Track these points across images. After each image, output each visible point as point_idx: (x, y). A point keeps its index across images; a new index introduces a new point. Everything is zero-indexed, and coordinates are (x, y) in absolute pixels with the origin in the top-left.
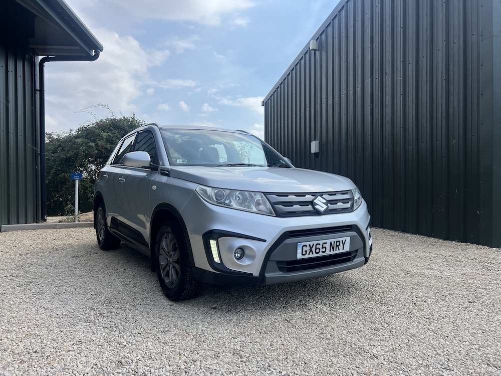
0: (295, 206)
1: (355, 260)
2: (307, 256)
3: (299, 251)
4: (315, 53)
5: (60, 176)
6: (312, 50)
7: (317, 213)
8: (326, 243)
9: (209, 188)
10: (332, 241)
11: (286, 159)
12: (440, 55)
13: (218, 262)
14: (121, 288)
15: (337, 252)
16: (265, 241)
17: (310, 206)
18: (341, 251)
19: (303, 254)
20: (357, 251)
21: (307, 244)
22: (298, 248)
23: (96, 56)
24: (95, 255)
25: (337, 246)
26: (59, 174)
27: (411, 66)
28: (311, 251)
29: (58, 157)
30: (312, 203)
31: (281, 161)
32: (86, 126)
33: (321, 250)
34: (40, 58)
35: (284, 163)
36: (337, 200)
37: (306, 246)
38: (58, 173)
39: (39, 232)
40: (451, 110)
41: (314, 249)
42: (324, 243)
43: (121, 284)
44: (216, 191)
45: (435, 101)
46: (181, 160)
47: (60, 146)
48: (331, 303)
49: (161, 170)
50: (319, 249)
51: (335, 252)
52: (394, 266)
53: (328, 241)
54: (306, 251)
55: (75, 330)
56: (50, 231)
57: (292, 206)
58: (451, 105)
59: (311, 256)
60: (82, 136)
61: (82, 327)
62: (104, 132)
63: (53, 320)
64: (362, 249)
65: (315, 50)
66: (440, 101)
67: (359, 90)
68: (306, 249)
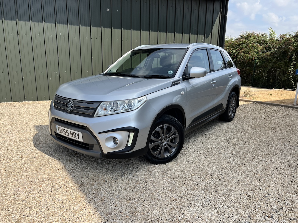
3: (57, 129)
15: (75, 139)
19: (59, 132)
21: (60, 127)
28: (62, 131)
33: (67, 134)
50: (65, 132)
53: (69, 130)
64: (98, 146)
68: (60, 130)
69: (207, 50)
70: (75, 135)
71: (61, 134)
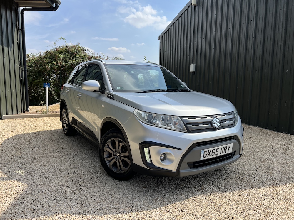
0: (200, 126)
1: (234, 157)
2: (207, 158)
3: (202, 155)
4: (195, 7)
5: (35, 81)
6: (193, 5)
7: (214, 129)
8: (218, 149)
9: (143, 112)
10: (222, 147)
11: (184, 83)
12: (282, 13)
13: (149, 162)
14: (82, 168)
15: (225, 153)
16: (181, 149)
17: (209, 125)
18: (227, 153)
19: (204, 157)
20: (235, 152)
21: (207, 150)
22: (202, 153)
23: (56, 8)
24: (62, 140)
25: (225, 150)
26: (34, 81)
27: (261, 19)
28: (209, 154)
29: (33, 69)
30: (211, 123)
31: (182, 86)
32: (50, 51)
33: (215, 153)
34: (21, 8)
35: (183, 87)
36: (225, 120)
37: (206, 151)
38: (34, 79)
39: (26, 119)
40: (287, 50)
41: (211, 153)
42: (217, 149)
43: (82, 165)
44: (147, 115)
45: (276, 43)
46: (120, 87)
47: (34, 62)
48: (219, 184)
49: (107, 94)
50: (214, 152)
51: (223, 154)
52: (250, 153)
53: (220, 147)
54: (206, 155)
55: (58, 205)
56: (33, 119)
57: (199, 125)
58: (287, 47)
59: (209, 157)
60: (48, 57)
61: (62, 202)
62: (61, 54)
63: (43, 195)
64: (239, 150)
65: (195, 5)
66: (280, 43)
67: (224, 33)
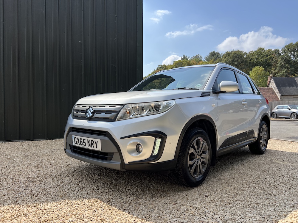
3: (73, 140)
15: (92, 148)
21: (77, 137)
28: (78, 142)
53: (86, 139)
54: (76, 142)
57: (78, 112)
68: (76, 140)
69: (234, 71)
70: (93, 144)
71: (77, 145)
